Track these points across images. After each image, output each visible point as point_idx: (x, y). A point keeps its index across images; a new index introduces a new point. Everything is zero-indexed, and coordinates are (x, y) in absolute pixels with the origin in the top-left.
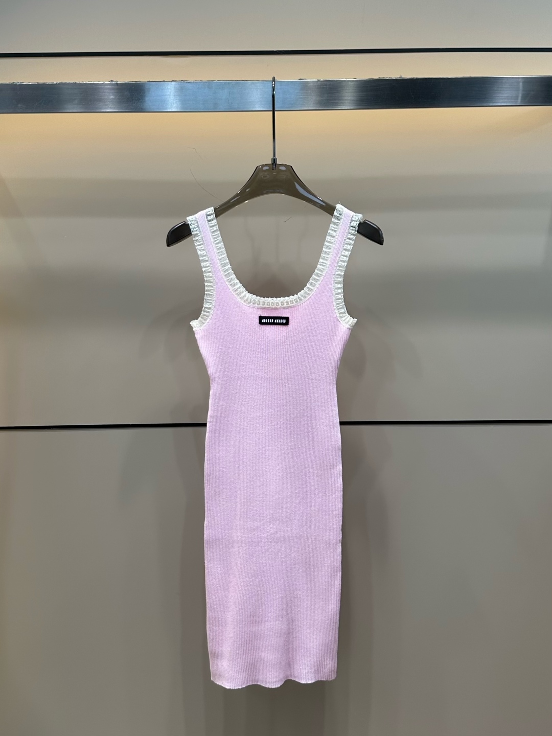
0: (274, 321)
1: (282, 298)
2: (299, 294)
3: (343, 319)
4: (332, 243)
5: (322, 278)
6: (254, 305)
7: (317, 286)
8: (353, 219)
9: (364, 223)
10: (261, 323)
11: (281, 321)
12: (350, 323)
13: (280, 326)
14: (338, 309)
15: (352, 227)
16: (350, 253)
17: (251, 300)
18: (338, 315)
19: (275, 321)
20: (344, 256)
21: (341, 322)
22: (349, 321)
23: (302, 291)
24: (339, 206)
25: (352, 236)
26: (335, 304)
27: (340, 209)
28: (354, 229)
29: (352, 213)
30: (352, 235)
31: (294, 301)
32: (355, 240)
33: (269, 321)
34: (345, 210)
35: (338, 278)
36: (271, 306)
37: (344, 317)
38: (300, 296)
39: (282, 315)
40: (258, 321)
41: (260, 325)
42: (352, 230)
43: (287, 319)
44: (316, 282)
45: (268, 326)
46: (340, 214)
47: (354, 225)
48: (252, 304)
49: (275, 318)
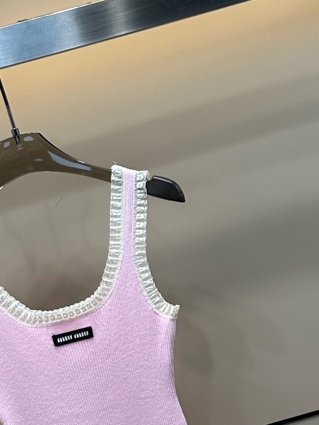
0: (73, 337)
1: (76, 305)
2: (95, 293)
3: (162, 309)
4: (119, 216)
5: (119, 265)
6: (42, 324)
7: (116, 276)
8: (138, 179)
9: (153, 180)
10: (57, 344)
11: (82, 335)
12: (171, 313)
13: (83, 342)
14: (152, 299)
15: (139, 189)
16: (145, 223)
17: (35, 319)
18: (154, 306)
19: (75, 337)
20: (139, 229)
21: (160, 314)
22: (169, 310)
23: (99, 288)
24: (115, 168)
25: (143, 201)
26: (145, 293)
27: (117, 171)
28: (142, 191)
29: (134, 172)
30: (142, 199)
31: (92, 305)
32: (148, 205)
33: (66, 339)
34: (125, 170)
35: (140, 259)
36: (63, 319)
37: (163, 306)
38: (97, 296)
39: (82, 326)
40: (53, 343)
41: (57, 348)
42: (141, 193)
43: (89, 329)
44: (114, 271)
45: (67, 345)
46: (120, 178)
47: (141, 187)
48: (38, 323)
49: (73, 333)
